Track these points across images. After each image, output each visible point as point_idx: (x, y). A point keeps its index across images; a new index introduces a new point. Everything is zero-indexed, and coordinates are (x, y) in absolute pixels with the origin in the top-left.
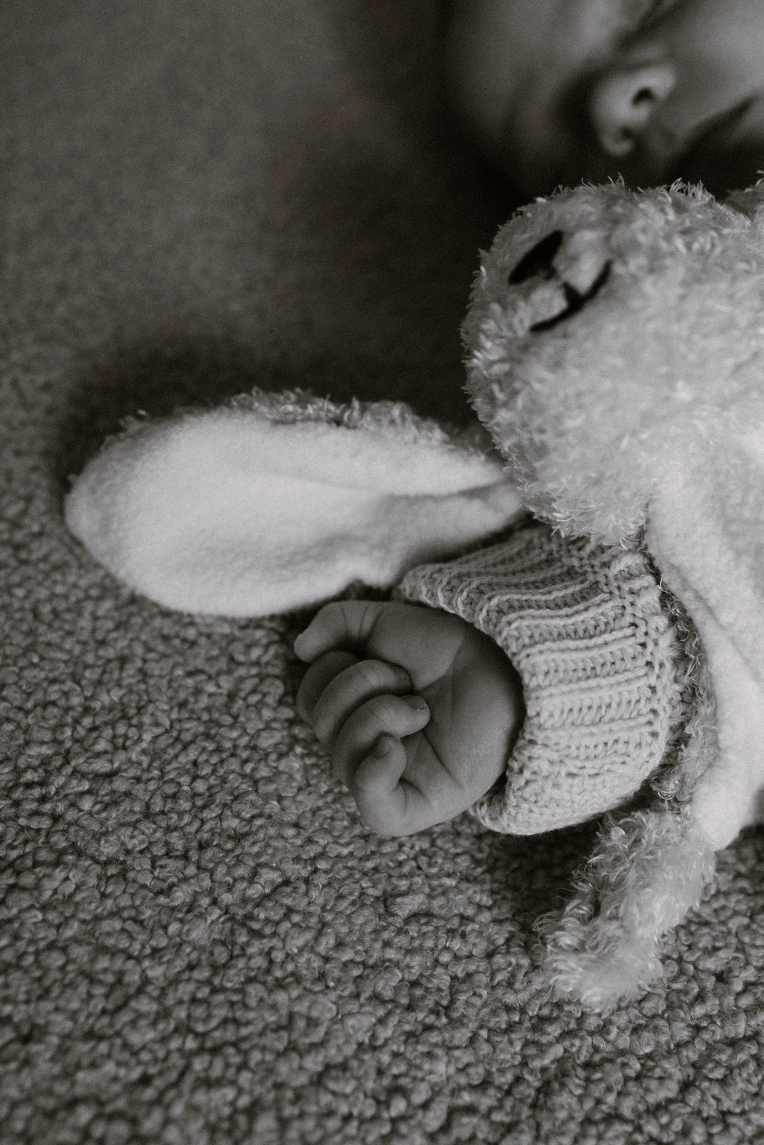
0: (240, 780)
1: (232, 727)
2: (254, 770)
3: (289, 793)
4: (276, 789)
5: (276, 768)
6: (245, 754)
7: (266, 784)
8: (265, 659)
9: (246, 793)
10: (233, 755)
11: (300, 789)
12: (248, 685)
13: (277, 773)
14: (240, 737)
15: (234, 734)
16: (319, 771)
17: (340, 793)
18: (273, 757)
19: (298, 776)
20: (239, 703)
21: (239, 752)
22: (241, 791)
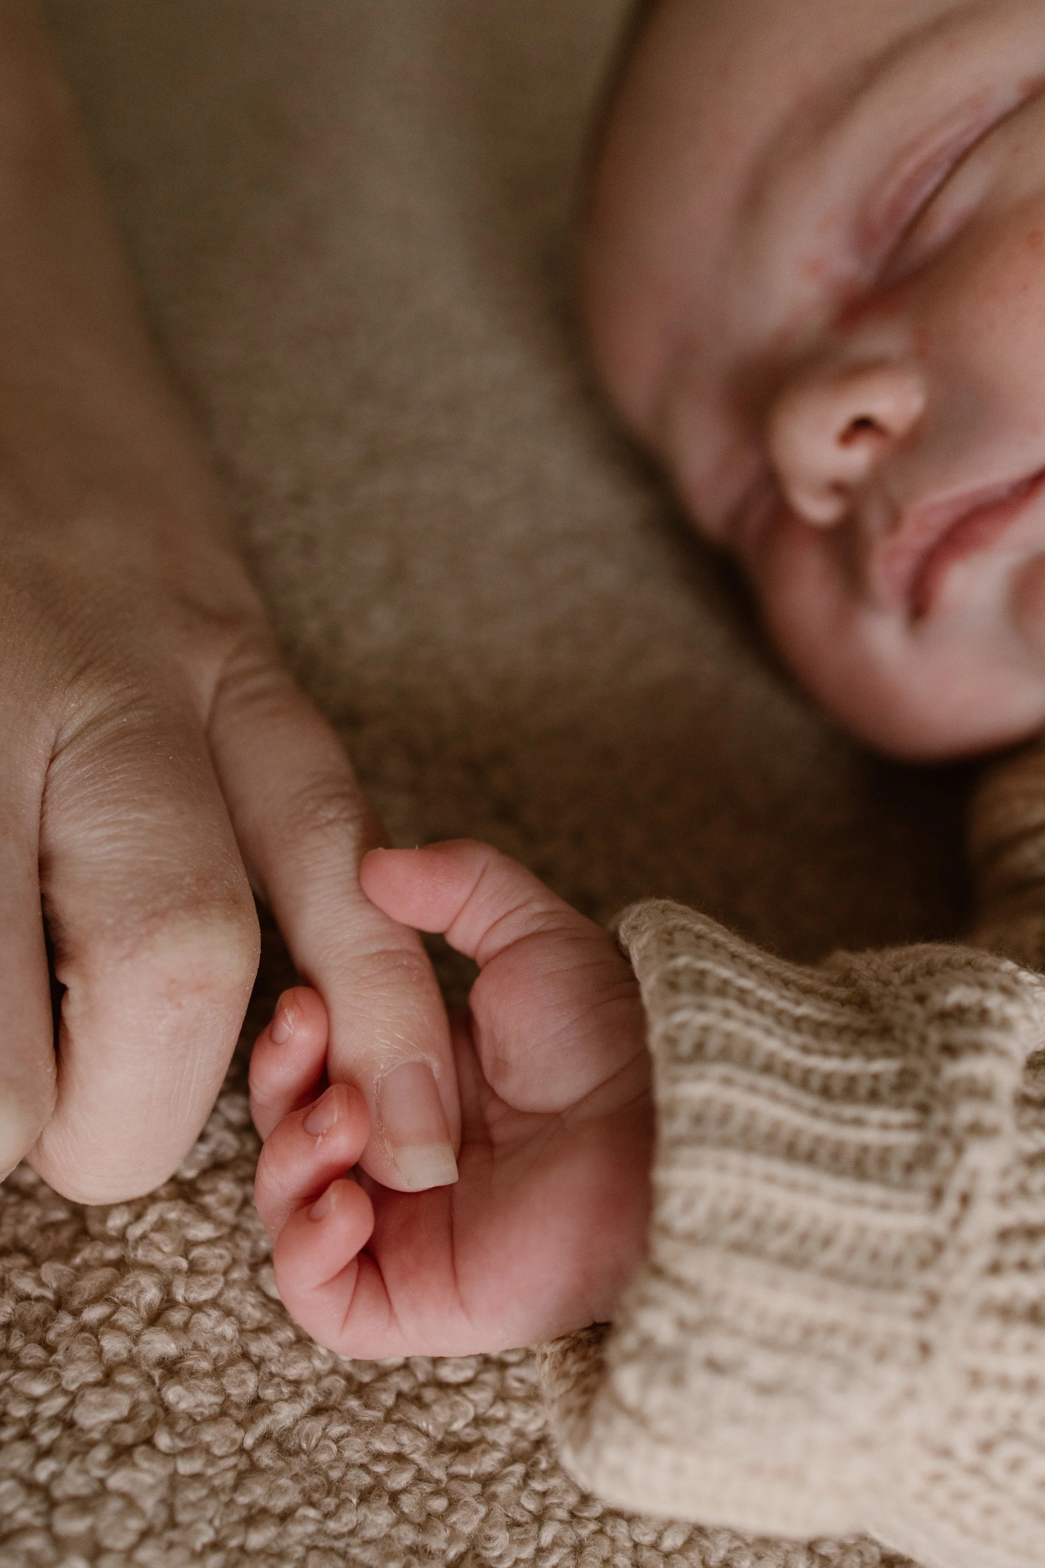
0: (21, 1497)
1: (39, 1370)
2: (55, 1476)
3: (120, 1541)
4: (92, 1530)
5: (102, 1481)
6: (46, 1438)
7: (70, 1516)
8: (135, 1231)
9: (25, 1530)
10: (25, 1436)
11: (145, 1535)
12: (89, 1285)
13: (102, 1491)
14: (49, 1395)
15: (38, 1388)
16: (204, 1492)
17: (242, 1549)
18: (101, 1453)
19: (149, 1503)
20: (66, 1321)
21: (35, 1430)
22: (15, 1525)
